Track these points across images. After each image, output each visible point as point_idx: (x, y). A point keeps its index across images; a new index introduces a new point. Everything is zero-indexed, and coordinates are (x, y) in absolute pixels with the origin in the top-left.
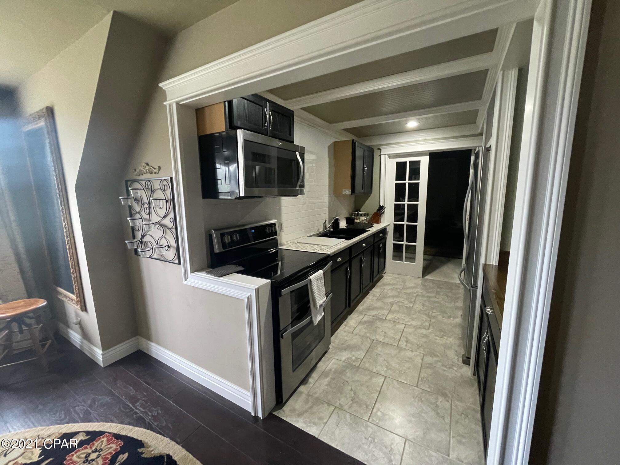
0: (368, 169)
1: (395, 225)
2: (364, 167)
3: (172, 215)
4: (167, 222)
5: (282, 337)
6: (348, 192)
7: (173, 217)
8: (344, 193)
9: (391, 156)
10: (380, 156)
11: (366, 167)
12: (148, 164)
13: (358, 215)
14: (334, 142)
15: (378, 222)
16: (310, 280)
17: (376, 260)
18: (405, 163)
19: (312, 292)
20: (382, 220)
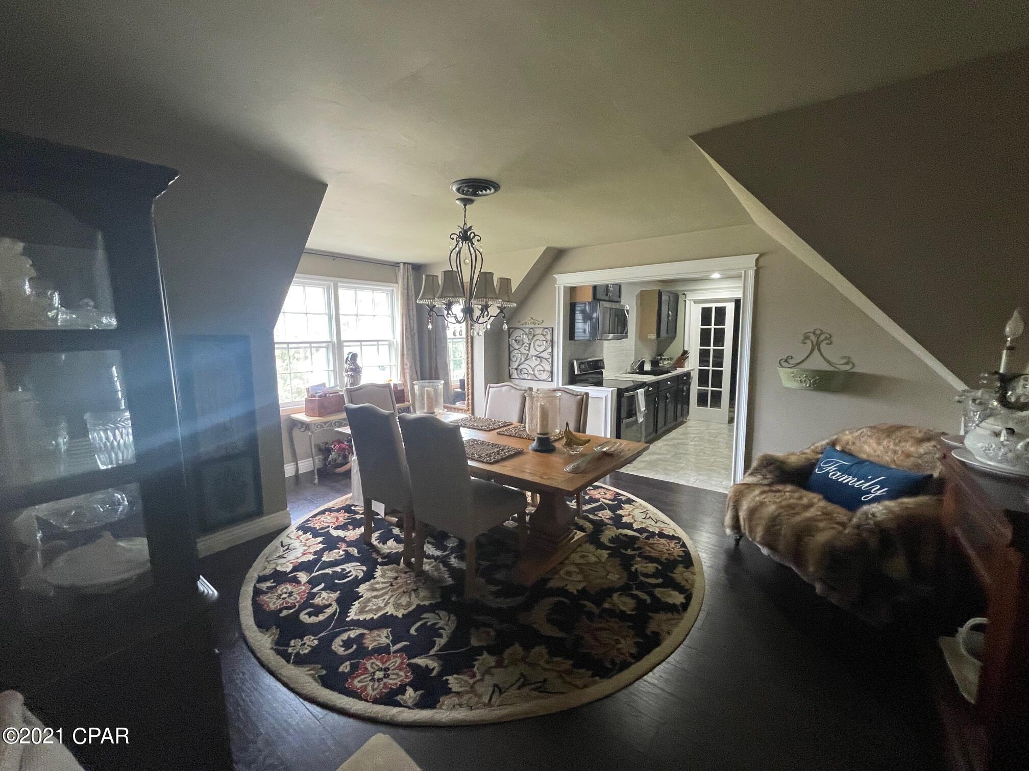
0: (672, 315)
1: (700, 370)
2: (668, 313)
3: (550, 350)
4: (545, 355)
5: (622, 422)
6: (653, 336)
7: (550, 351)
8: (649, 337)
9: (696, 302)
10: (685, 301)
11: (670, 313)
12: (532, 319)
13: (661, 359)
14: (641, 291)
15: (682, 366)
16: (637, 393)
17: (679, 407)
18: (711, 308)
19: (638, 399)
20: (686, 364)
